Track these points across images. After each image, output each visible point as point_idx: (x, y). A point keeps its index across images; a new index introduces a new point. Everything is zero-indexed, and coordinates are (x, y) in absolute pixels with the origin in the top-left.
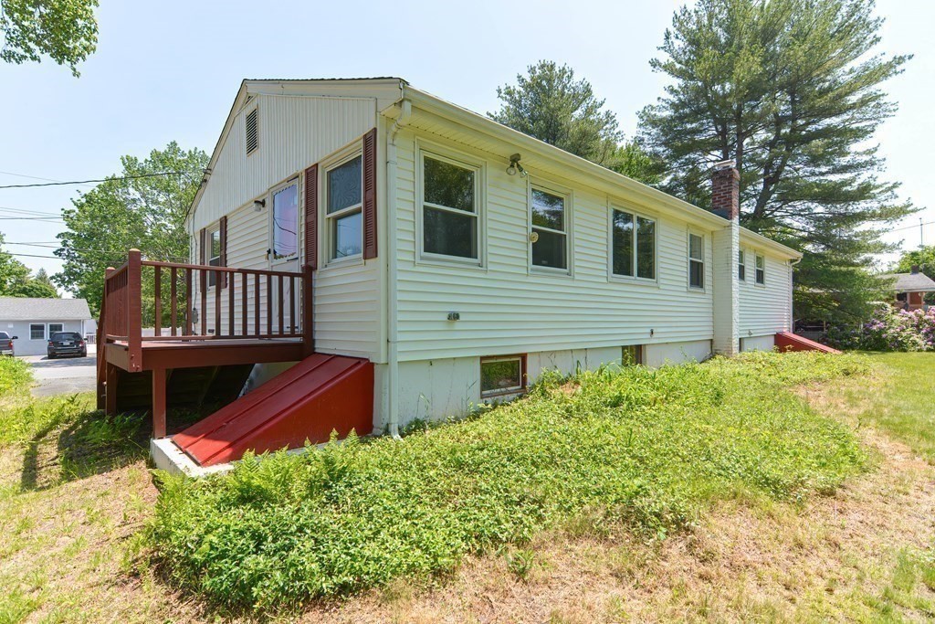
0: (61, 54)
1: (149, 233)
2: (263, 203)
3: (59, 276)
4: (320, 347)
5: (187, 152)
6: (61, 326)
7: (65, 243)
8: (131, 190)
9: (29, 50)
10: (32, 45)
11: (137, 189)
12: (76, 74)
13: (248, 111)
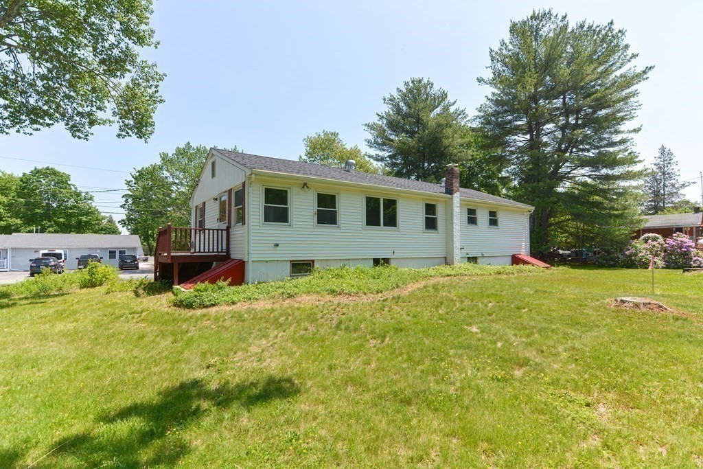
0: (141, 135)
1: (173, 195)
2: (217, 199)
3: (123, 220)
4: (233, 256)
5: (195, 148)
6: (125, 251)
7: (127, 201)
8: (165, 172)
9: (128, 133)
10: (129, 131)
11: (167, 170)
12: (146, 142)
13: (212, 160)
